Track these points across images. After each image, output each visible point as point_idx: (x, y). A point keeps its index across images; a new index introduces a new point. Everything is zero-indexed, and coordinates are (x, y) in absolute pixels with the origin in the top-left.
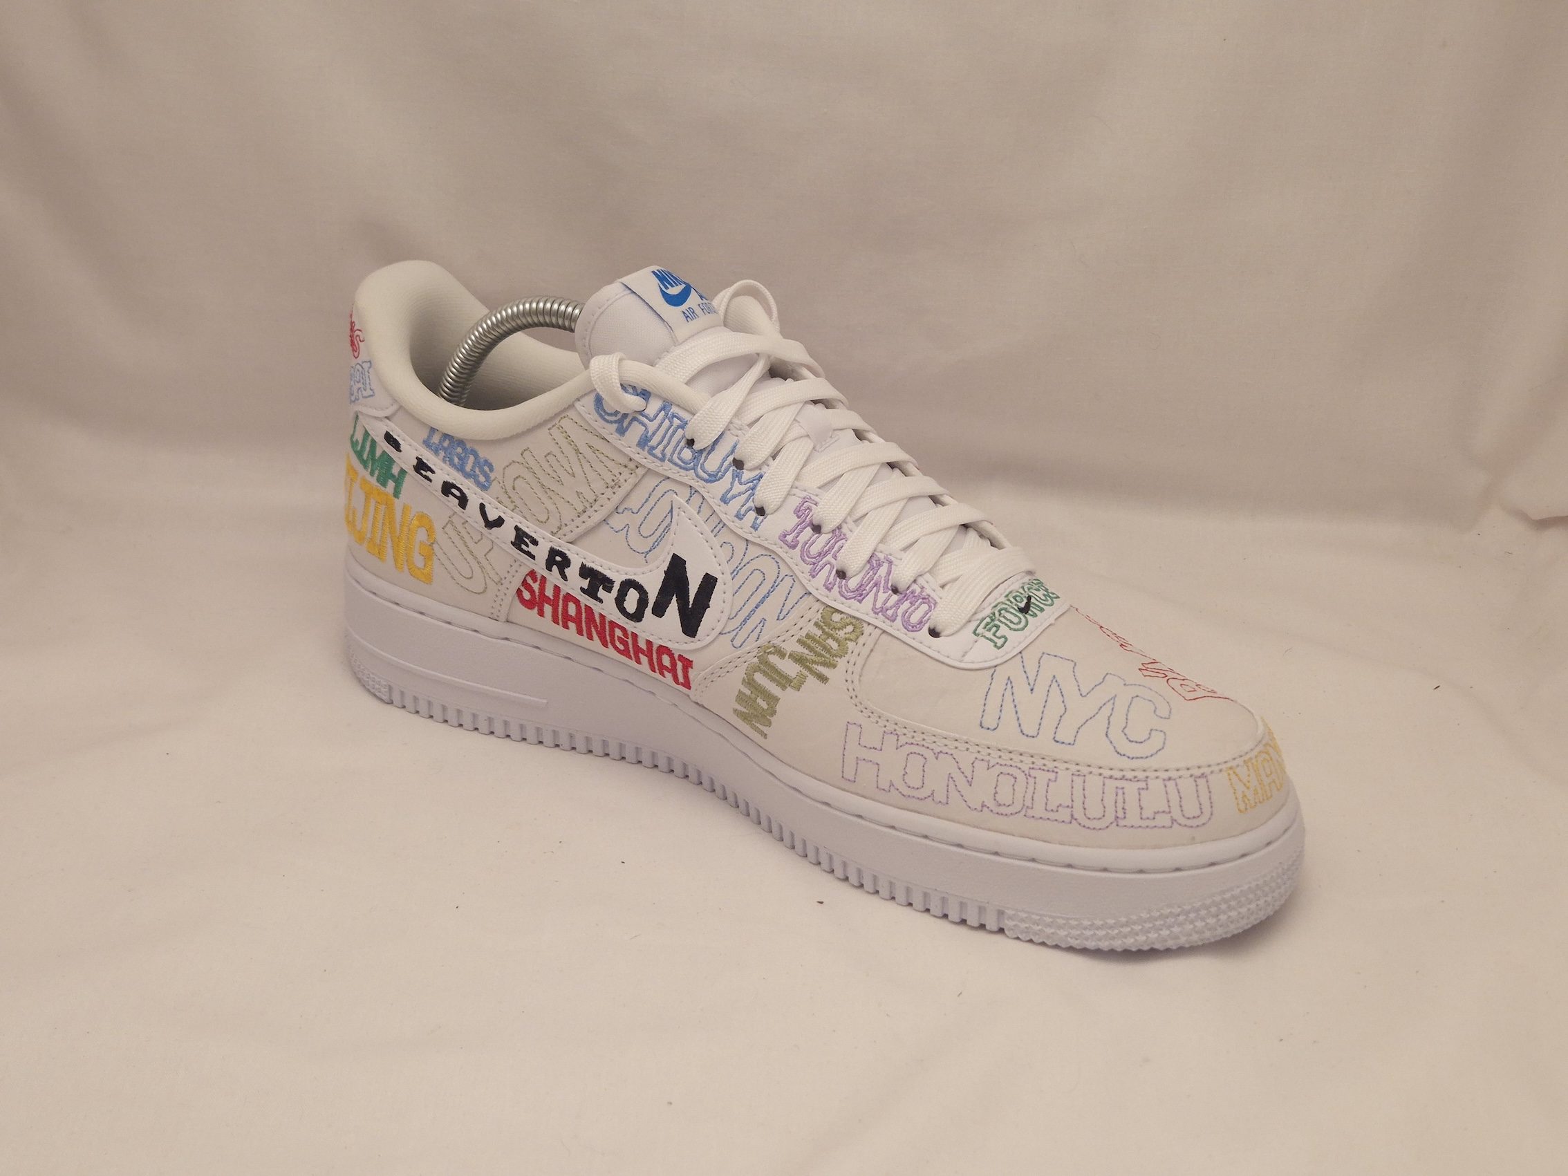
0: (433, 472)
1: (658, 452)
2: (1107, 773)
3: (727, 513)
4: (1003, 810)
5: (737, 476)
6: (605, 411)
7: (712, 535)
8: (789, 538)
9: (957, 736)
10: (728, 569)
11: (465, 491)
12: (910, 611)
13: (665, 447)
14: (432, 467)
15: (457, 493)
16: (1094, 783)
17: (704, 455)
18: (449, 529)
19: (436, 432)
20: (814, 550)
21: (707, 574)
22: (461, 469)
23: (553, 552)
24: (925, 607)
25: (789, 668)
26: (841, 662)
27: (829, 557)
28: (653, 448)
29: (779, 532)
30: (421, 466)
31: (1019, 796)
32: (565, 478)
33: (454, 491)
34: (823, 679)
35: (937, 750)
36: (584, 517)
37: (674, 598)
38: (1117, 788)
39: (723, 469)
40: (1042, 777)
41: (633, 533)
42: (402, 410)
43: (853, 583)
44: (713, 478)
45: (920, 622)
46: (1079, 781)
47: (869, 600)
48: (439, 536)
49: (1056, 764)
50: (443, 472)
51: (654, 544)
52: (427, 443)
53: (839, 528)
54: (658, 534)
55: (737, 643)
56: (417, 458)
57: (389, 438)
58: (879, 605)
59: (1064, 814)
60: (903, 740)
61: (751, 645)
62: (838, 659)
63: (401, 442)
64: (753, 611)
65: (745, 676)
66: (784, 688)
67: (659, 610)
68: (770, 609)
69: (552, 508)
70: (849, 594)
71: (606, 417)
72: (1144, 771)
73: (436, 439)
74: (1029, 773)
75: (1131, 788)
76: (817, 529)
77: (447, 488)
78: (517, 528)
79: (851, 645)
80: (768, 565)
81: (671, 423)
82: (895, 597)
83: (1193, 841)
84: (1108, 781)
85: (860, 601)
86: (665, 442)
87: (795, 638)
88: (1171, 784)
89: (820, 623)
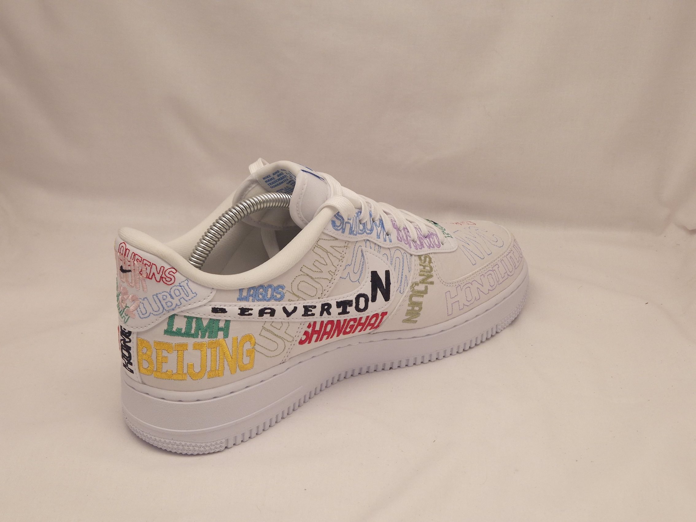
0: (252, 309)
1: (355, 233)
2: (505, 254)
3: (380, 242)
4: (494, 287)
5: (376, 225)
6: (337, 226)
8: (399, 238)
9: (472, 273)
10: (389, 264)
11: (272, 307)
12: (434, 241)
13: (356, 228)
14: (250, 308)
15: (269, 311)
16: (505, 260)
17: (366, 224)
18: (264, 333)
19: (244, 290)
21: (386, 271)
22: (264, 299)
23: (323, 305)
24: (435, 237)
25: (421, 287)
26: (433, 273)
28: (354, 231)
29: (396, 238)
30: (244, 312)
31: (495, 279)
32: (323, 268)
33: (266, 311)
34: (432, 283)
35: (471, 282)
36: (333, 281)
37: (378, 289)
39: (372, 225)
41: (352, 274)
42: (220, 290)
44: (372, 230)
45: (438, 243)
46: (503, 262)
47: (424, 245)
49: (495, 262)
50: (256, 306)
51: (360, 273)
52: (240, 299)
54: (361, 268)
55: (402, 292)
56: (239, 309)
57: (215, 310)
59: (506, 276)
60: (462, 285)
63: (224, 308)
64: (402, 275)
65: (409, 302)
66: (423, 296)
67: (374, 299)
68: (406, 270)
69: (318, 286)
70: (420, 247)
71: (338, 228)
73: (245, 294)
74: (493, 270)
76: (400, 230)
77: (262, 313)
78: (304, 307)
79: (431, 264)
80: (398, 254)
82: (428, 240)
84: (507, 257)
85: (424, 247)
86: (356, 226)
87: (418, 275)
89: (421, 264)
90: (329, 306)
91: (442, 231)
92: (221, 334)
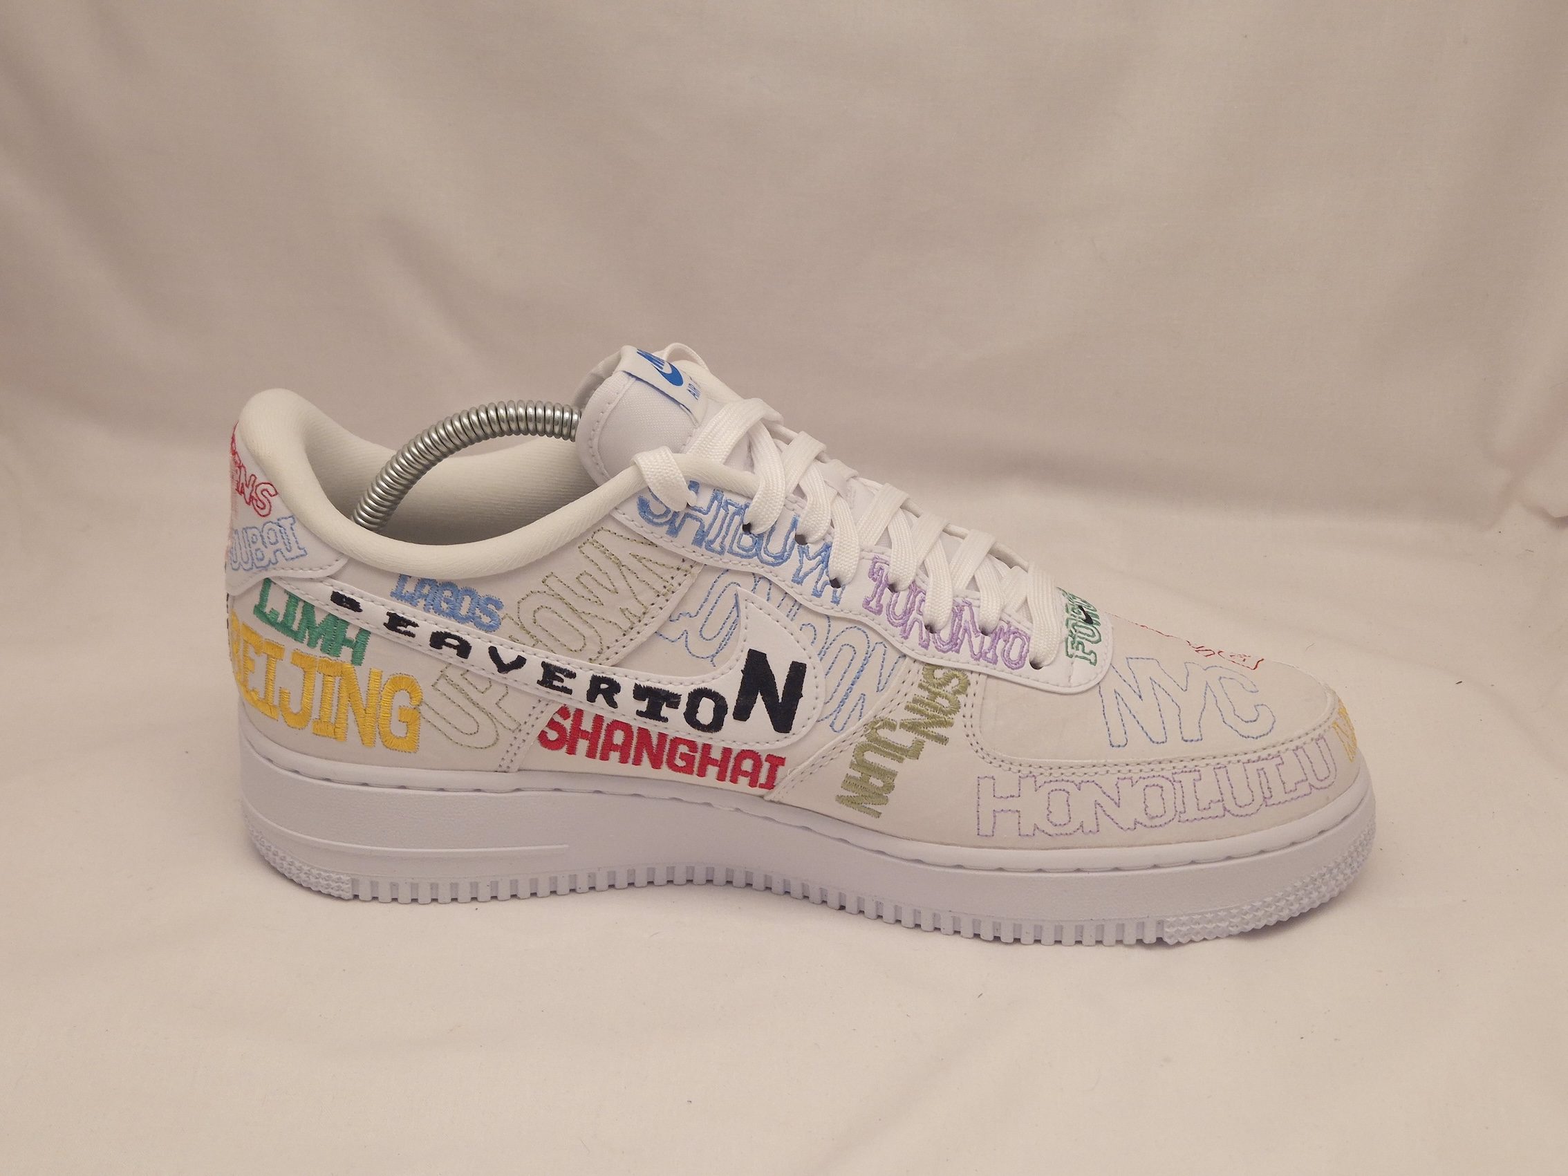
0: (415, 625)
1: (716, 546)
2: (1244, 758)
3: (803, 593)
4: (1157, 822)
5: (803, 552)
6: (652, 514)
7: (788, 620)
8: (873, 604)
9: (1095, 762)
10: (815, 652)
11: (465, 637)
12: (1006, 649)
13: (724, 537)
14: (413, 620)
15: (455, 643)
16: (1236, 771)
17: (765, 539)
18: (442, 685)
19: (409, 579)
20: (899, 610)
21: (794, 663)
22: (453, 614)
23: (596, 681)
24: (1018, 642)
25: (904, 739)
26: (957, 718)
27: (914, 614)
28: (712, 542)
29: (862, 600)
30: (395, 622)
32: (603, 595)
33: (448, 640)
34: (943, 740)
35: (1078, 780)
36: (633, 634)
37: (759, 697)
38: (1258, 770)
39: (788, 548)
40: (1187, 779)
41: (692, 638)
42: (354, 562)
43: (945, 634)
44: (781, 559)
45: (1021, 657)
46: (1222, 772)
47: (965, 647)
48: (428, 694)
49: (1195, 763)
50: (427, 623)
51: (721, 644)
52: (397, 595)
53: (914, 582)
54: (724, 632)
55: (837, 726)
56: (388, 614)
57: (338, 598)
58: (976, 651)
59: (1217, 809)
60: (1041, 780)
61: (855, 725)
62: (953, 716)
63: (358, 600)
64: (850, 690)
65: (853, 758)
66: (900, 760)
67: (742, 713)
68: (868, 682)
69: (587, 632)
70: (945, 647)
71: (655, 520)
72: (1274, 746)
73: (409, 588)
74: (1173, 778)
75: (1270, 766)
76: (893, 588)
77: (438, 640)
78: (544, 665)
79: (961, 698)
80: (855, 637)
81: (727, 511)
82: (988, 639)
84: (1248, 766)
85: (958, 651)
86: (723, 533)
87: (903, 706)
88: (1300, 753)
89: (924, 684)
90: (614, 687)
91: (1078, 639)
92: (346, 652)
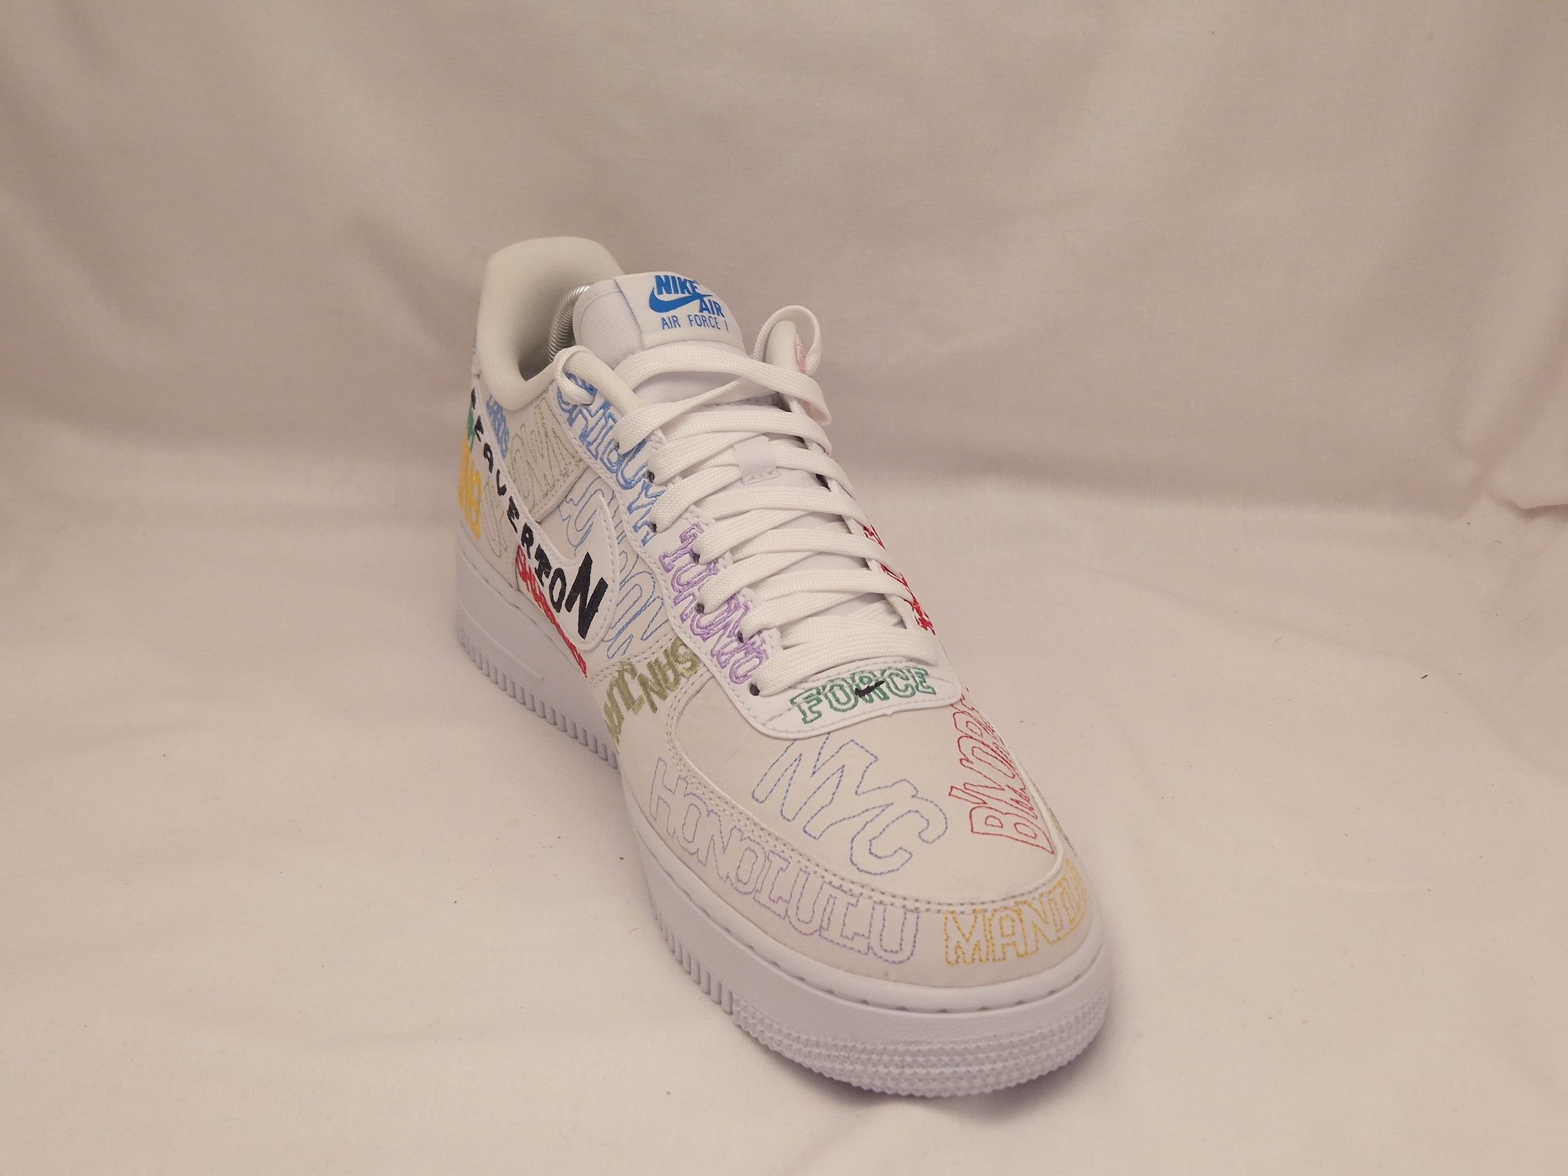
0: (483, 433)
1: (592, 448)
2: (828, 877)
4: (740, 886)
5: (646, 488)
6: (562, 400)
7: (616, 542)
9: (730, 799)
10: (619, 580)
11: (494, 455)
12: (741, 661)
13: (599, 444)
14: (484, 428)
15: (490, 456)
16: (815, 882)
17: (626, 461)
19: (492, 396)
20: (685, 578)
21: (603, 579)
22: (496, 433)
23: (526, 529)
24: (756, 661)
25: (636, 690)
26: (671, 696)
27: (695, 589)
28: (590, 444)
29: (661, 553)
30: (479, 425)
31: (754, 877)
33: (488, 454)
34: (654, 708)
35: (710, 808)
36: (546, 500)
37: (580, 595)
38: (830, 895)
39: (636, 478)
40: (777, 863)
41: (571, 524)
43: (705, 620)
44: (628, 485)
45: (745, 676)
46: (803, 877)
48: (481, 494)
49: (792, 854)
50: (488, 434)
51: (579, 539)
52: (487, 405)
53: (715, 561)
54: (584, 530)
55: (610, 653)
56: (479, 418)
57: (472, 394)
58: (718, 648)
60: (690, 788)
61: (618, 659)
62: (670, 692)
63: (477, 399)
64: (627, 625)
65: (609, 688)
66: (629, 708)
67: (569, 605)
68: (637, 627)
69: (530, 486)
70: (698, 630)
71: (563, 405)
72: (863, 887)
73: (492, 402)
74: (769, 855)
75: (843, 900)
76: (696, 557)
77: (486, 450)
78: (511, 499)
79: (683, 681)
80: (646, 583)
81: (607, 422)
82: (736, 644)
83: (886, 976)
84: (826, 887)
85: (704, 640)
86: (599, 441)
87: (647, 661)
88: (879, 908)
89: (669, 652)
90: (531, 540)
91: (822, 697)
